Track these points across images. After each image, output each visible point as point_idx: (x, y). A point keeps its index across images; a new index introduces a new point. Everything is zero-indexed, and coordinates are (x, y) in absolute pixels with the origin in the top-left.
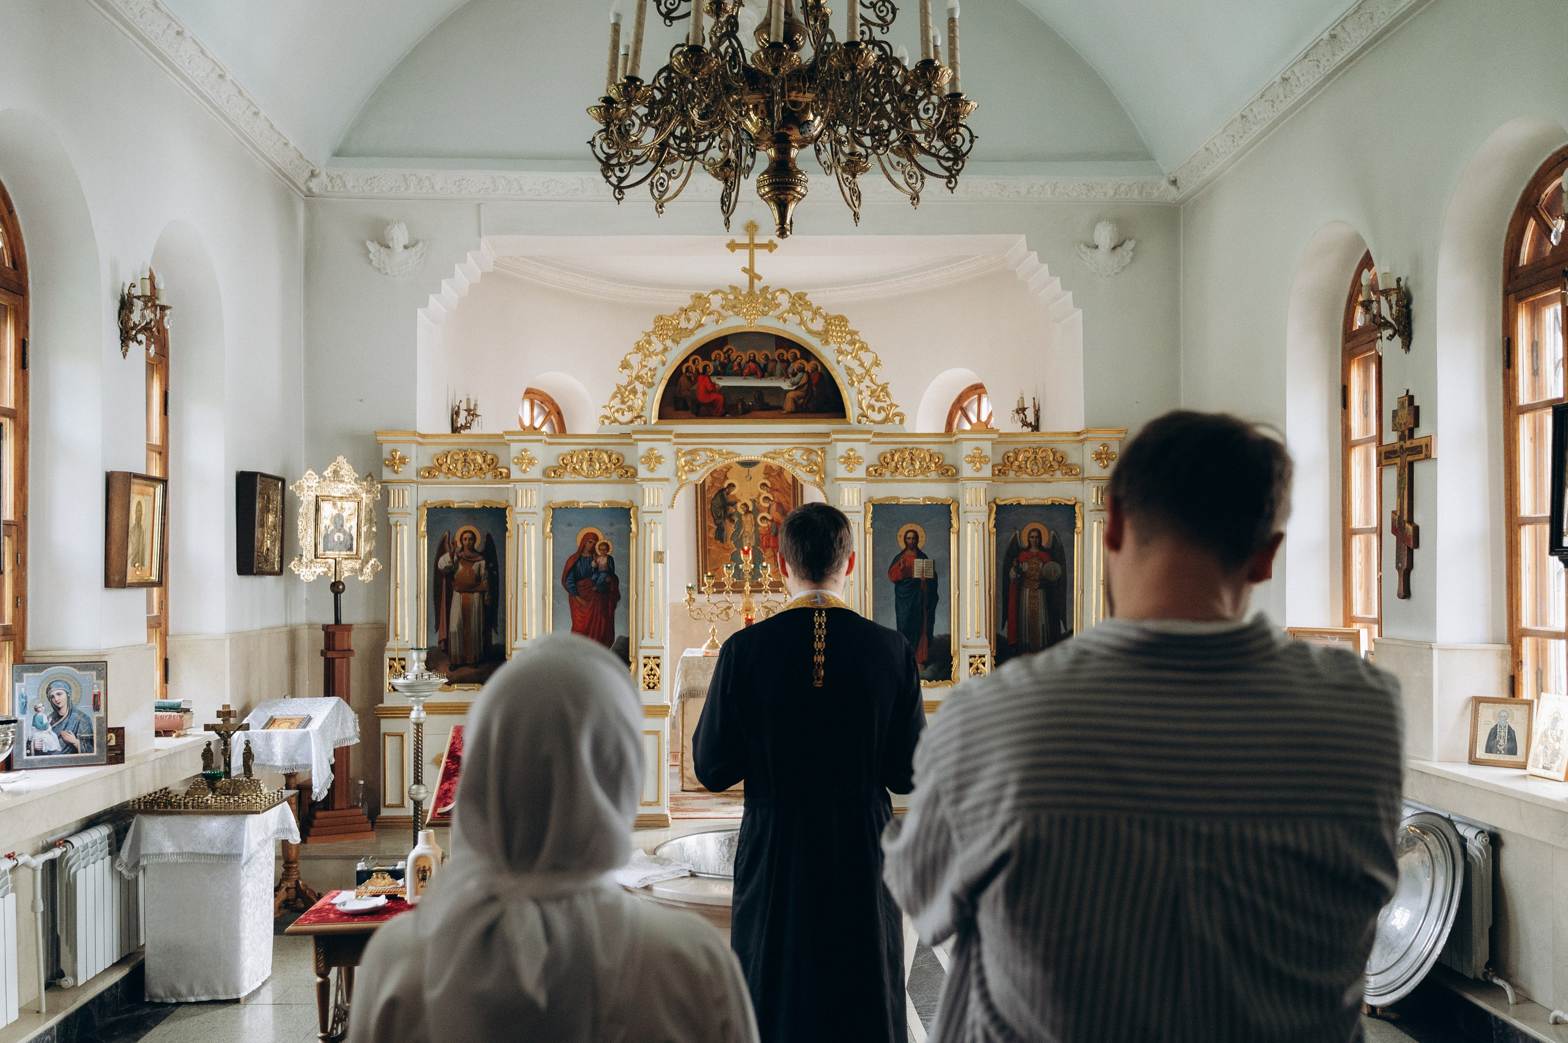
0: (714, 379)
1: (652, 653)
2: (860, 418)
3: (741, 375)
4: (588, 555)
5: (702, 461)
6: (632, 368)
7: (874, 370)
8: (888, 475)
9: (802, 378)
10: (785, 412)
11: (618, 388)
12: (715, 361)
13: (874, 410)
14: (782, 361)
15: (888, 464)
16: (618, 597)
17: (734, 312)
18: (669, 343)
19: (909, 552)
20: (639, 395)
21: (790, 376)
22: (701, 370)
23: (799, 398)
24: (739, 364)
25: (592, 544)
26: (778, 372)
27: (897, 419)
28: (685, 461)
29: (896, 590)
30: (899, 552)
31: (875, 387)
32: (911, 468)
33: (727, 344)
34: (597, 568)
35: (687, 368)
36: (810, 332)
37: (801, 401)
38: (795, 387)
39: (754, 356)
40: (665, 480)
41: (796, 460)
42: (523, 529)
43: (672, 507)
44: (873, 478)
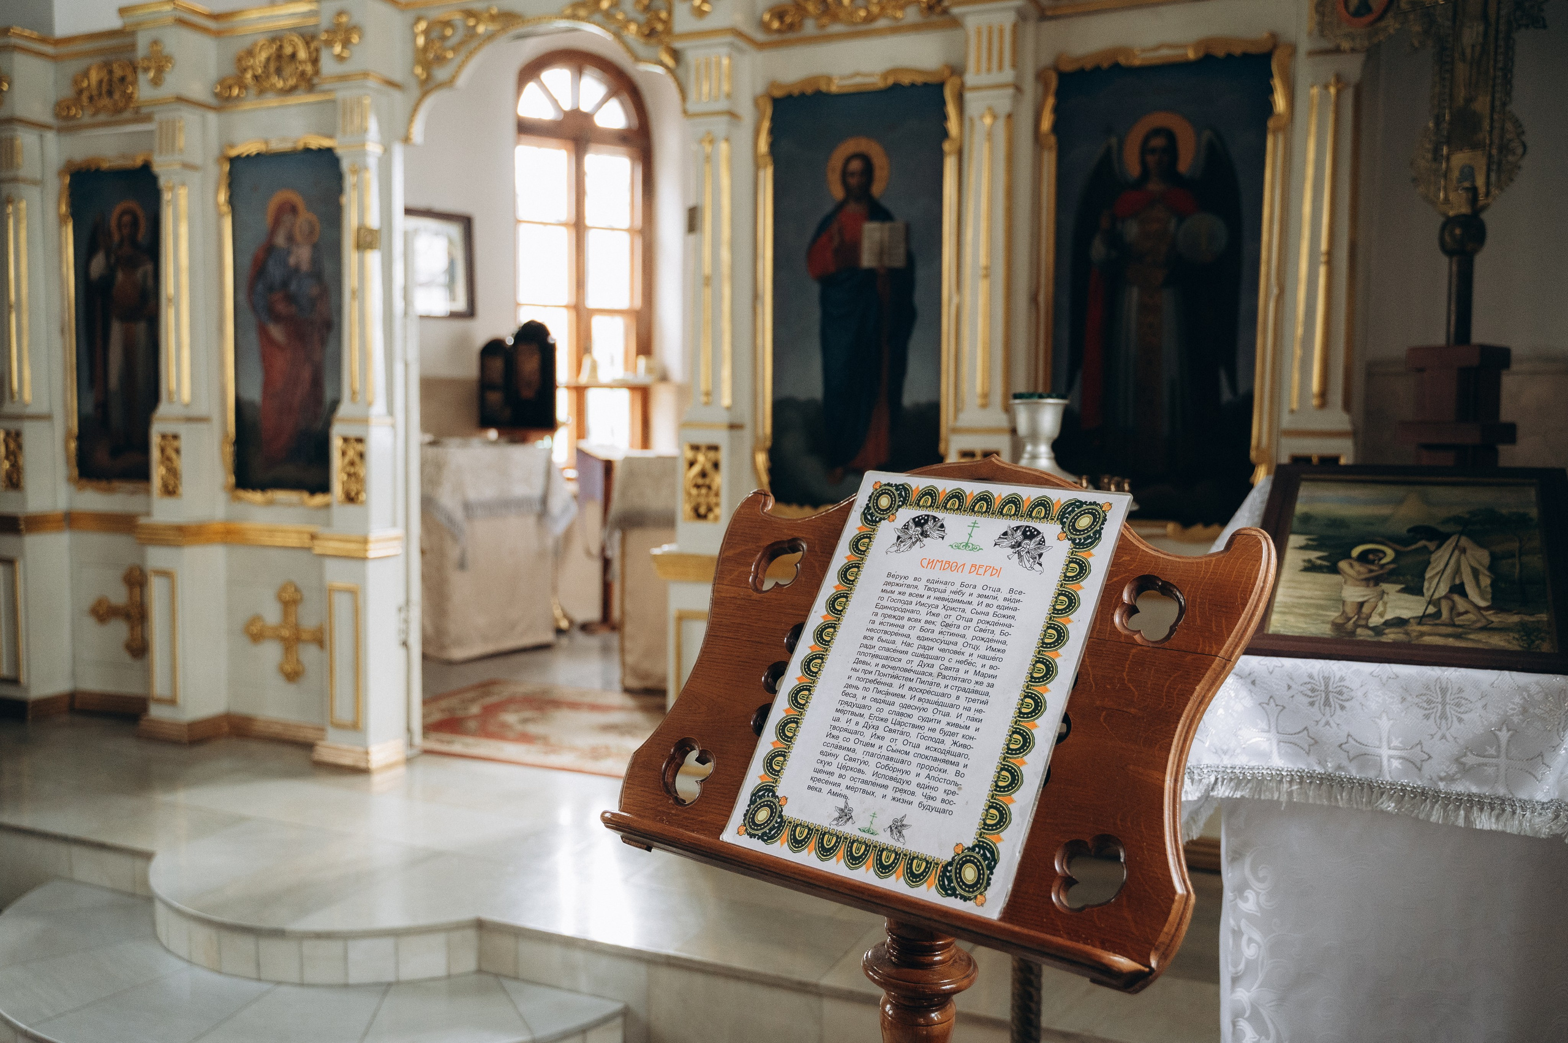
1: (353, 431)
4: (284, 244)
5: (455, 39)
8: (807, 27)
19: (853, 208)
25: (289, 222)
28: (427, 41)
29: (824, 299)
30: (828, 208)
40: (365, 75)
41: (625, 13)
42: (167, 196)
43: (406, 140)
44: (776, 37)
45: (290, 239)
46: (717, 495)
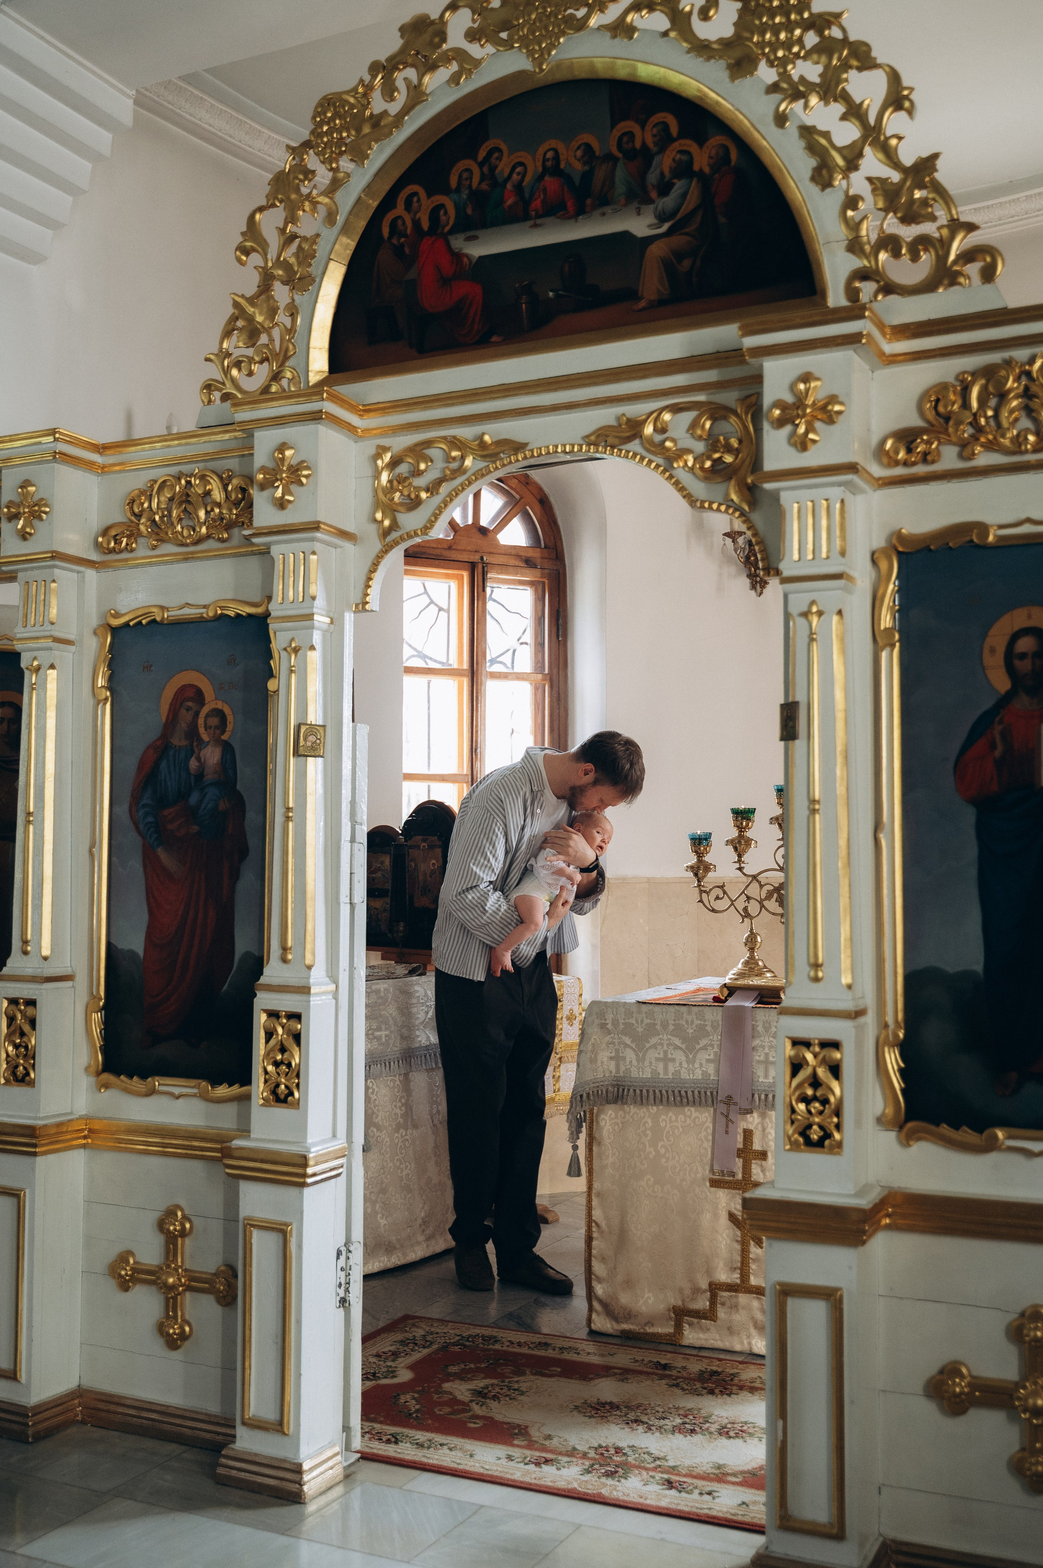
0: (458, 243)
1: (286, 1003)
2: (857, 284)
3: (525, 217)
4: (184, 743)
5: (433, 475)
6: (263, 246)
7: (894, 123)
8: (949, 458)
9: (684, 195)
10: (642, 304)
11: (236, 305)
12: (458, 190)
13: (896, 254)
14: (630, 155)
15: (947, 418)
16: (243, 852)
17: (498, 42)
18: (345, 164)
19: (1024, 703)
20: (282, 318)
21: (654, 194)
22: (425, 225)
23: (679, 255)
24: (519, 187)
25: (191, 713)
26: (620, 188)
27: (973, 269)
28: (390, 481)
29: (981, 828)
30: (987, 704)
31: (895, 177)
32: (1025, 423)
33: (486, 139)
34: (200, 776)
35: (393, 225)
36: (702, 48)
37: (687, 263)
38: (666, 227)
39: (557, 158)
40: (315, 526)
41: (673, 440)
42: (30, 679)
43: (362, 606)
44: (900, 471)
45: (192, 733)
46: (838, 1113)
